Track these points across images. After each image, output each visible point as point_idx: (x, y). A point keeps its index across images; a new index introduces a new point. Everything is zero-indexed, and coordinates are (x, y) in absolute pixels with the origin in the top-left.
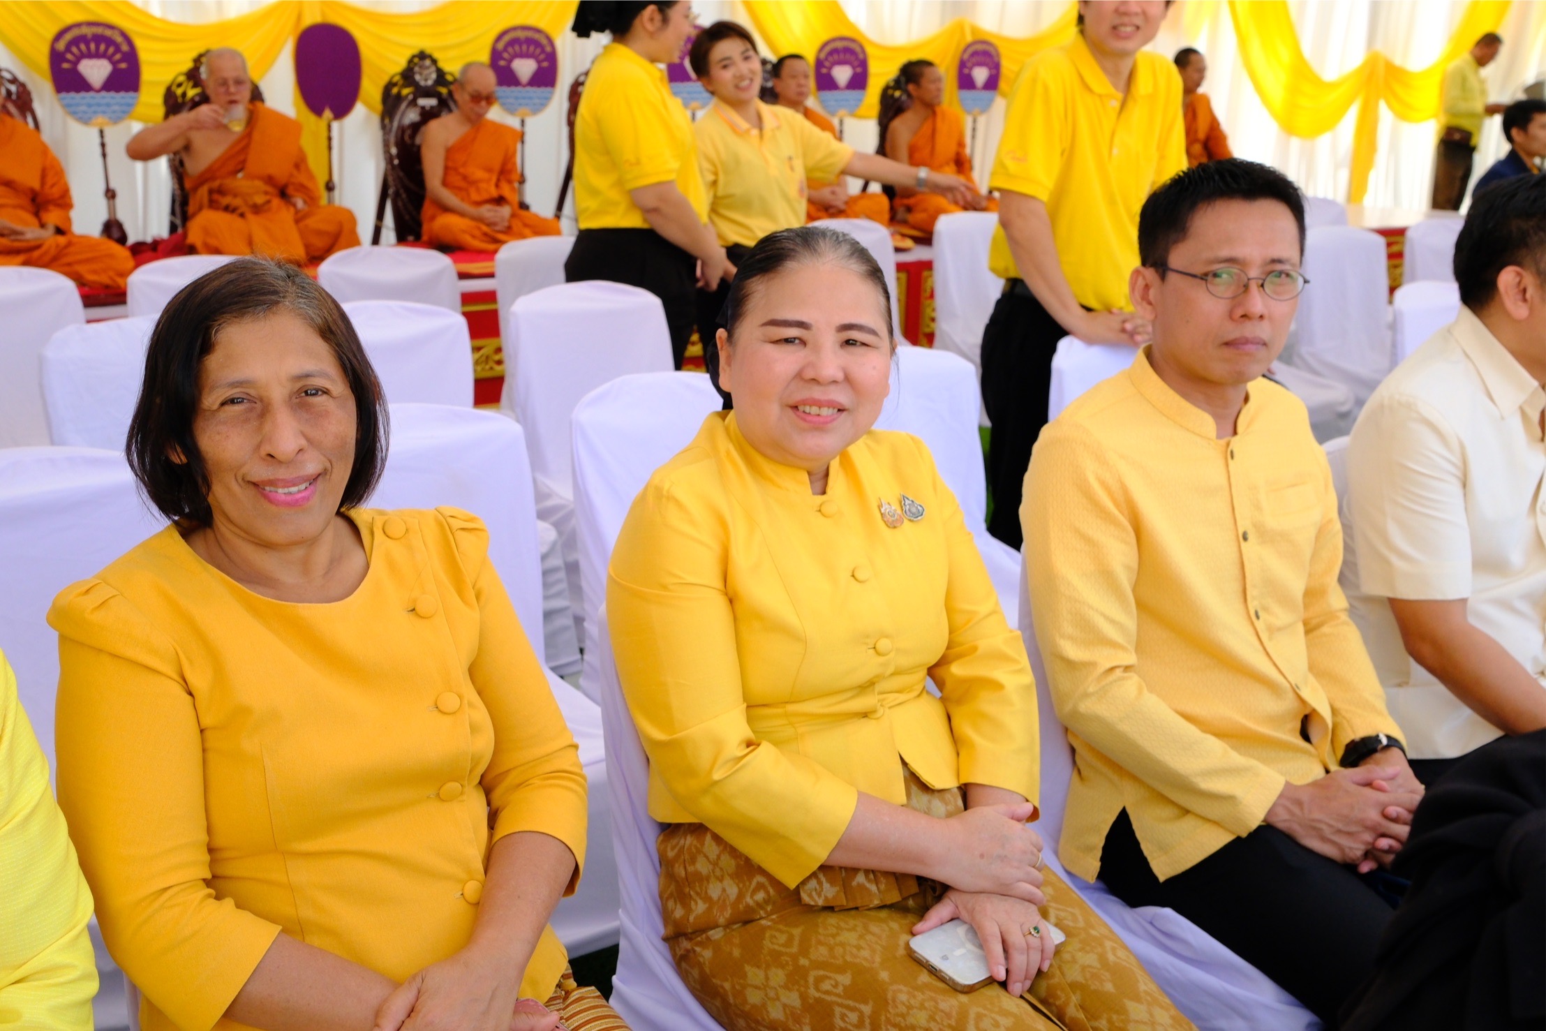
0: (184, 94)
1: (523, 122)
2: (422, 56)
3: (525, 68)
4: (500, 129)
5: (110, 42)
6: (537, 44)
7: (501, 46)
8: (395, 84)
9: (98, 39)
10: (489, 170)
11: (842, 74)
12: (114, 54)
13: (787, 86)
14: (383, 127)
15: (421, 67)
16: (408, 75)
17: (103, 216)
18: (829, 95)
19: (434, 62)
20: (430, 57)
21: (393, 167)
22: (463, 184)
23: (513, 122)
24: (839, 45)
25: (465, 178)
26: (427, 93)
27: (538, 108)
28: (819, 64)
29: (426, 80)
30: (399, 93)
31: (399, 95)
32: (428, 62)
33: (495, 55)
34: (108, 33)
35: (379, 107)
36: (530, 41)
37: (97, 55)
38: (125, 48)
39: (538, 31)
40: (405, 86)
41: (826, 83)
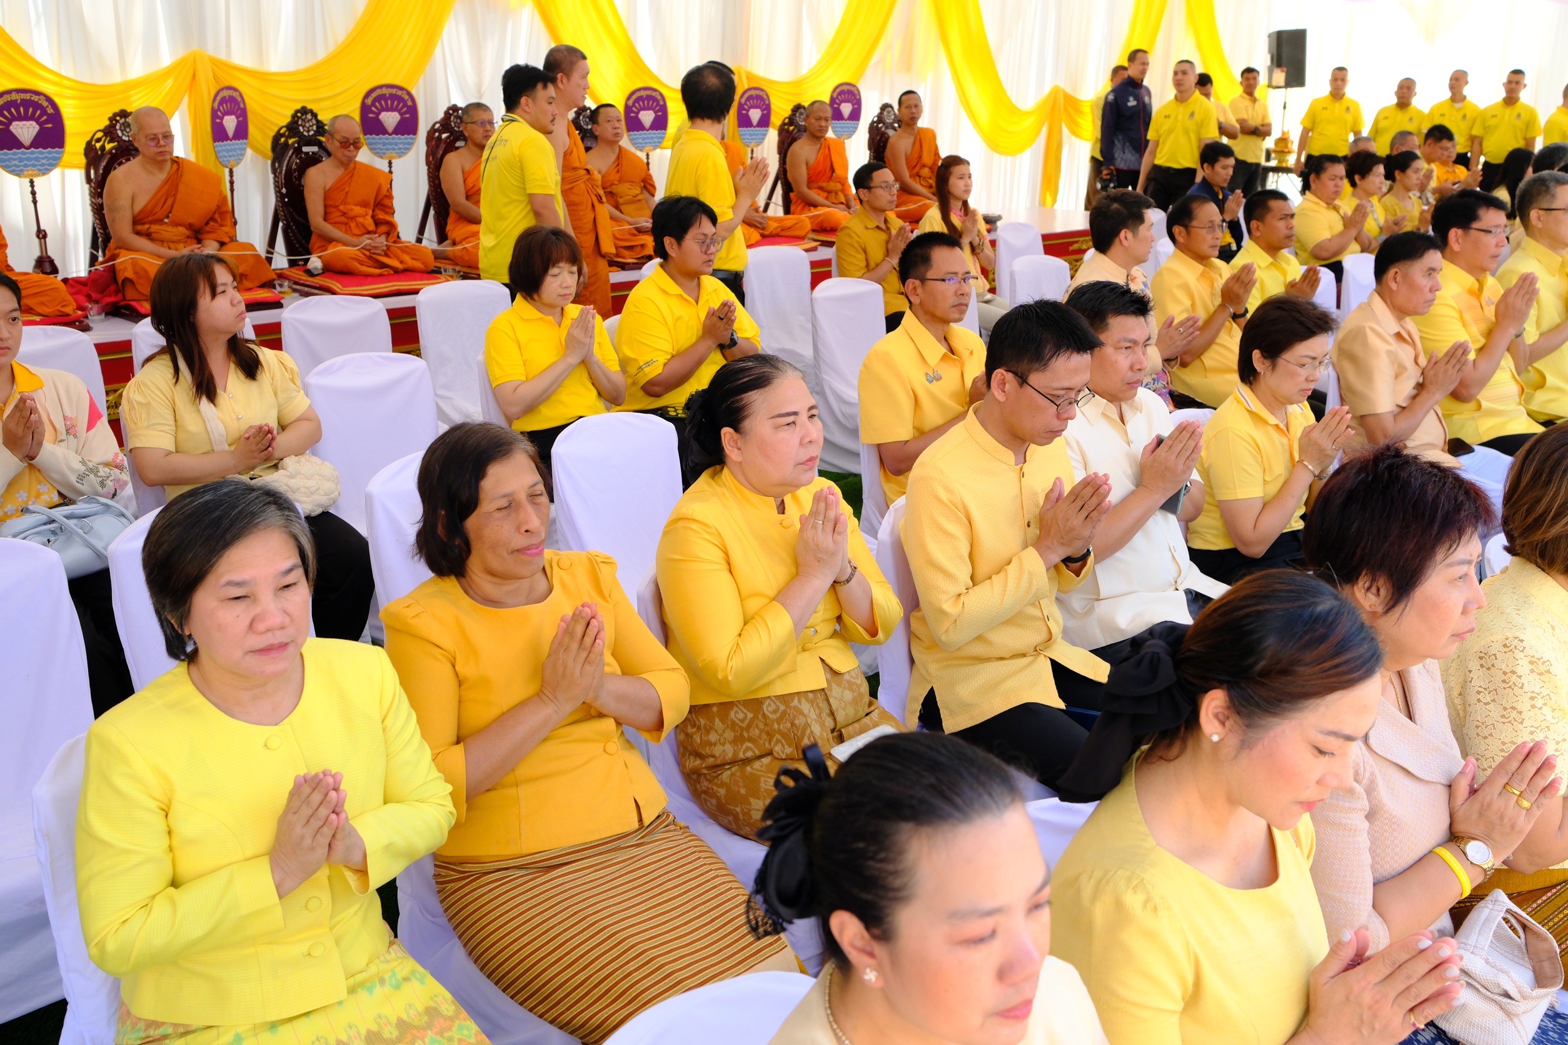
0: (103, 148)
1: (390, 163)
2: (304, 111)
3: (390, 119)
4: (370, 170)
5: (37, 106)
6: (400, 99)
7: (369, 101)
8: (282, 135)
9: (26, 103)
10: (364, 204)
11: (647, 117)
12: (41, 116)
13: (604, 129)
14: (274, 171)
15: (303, 120)
16: (293, 127)
17: (37, 253)
18: (636, 134)
19: (315, 115)
20: (311, 111)
21: (284, 204)
22: (343, 219)
23: (381, 165)
24: (643, 93)
25: (344, 214)
26: (310, 142)
27: (402, 153)
28: (628, 109)
29: (308, 131)
30: (286, 143)
31: (286, 144)
32: (309, 116)
33: (365, 109)
34: (35, 98)
35: (270, 154)
36: (393, 97)
37: (26, 118)
38: (50, 111)
39: (401, 88)
40: (290, 137)
41: (634, 124)
